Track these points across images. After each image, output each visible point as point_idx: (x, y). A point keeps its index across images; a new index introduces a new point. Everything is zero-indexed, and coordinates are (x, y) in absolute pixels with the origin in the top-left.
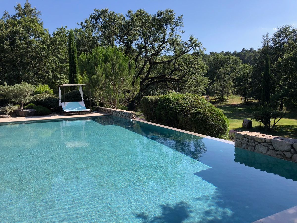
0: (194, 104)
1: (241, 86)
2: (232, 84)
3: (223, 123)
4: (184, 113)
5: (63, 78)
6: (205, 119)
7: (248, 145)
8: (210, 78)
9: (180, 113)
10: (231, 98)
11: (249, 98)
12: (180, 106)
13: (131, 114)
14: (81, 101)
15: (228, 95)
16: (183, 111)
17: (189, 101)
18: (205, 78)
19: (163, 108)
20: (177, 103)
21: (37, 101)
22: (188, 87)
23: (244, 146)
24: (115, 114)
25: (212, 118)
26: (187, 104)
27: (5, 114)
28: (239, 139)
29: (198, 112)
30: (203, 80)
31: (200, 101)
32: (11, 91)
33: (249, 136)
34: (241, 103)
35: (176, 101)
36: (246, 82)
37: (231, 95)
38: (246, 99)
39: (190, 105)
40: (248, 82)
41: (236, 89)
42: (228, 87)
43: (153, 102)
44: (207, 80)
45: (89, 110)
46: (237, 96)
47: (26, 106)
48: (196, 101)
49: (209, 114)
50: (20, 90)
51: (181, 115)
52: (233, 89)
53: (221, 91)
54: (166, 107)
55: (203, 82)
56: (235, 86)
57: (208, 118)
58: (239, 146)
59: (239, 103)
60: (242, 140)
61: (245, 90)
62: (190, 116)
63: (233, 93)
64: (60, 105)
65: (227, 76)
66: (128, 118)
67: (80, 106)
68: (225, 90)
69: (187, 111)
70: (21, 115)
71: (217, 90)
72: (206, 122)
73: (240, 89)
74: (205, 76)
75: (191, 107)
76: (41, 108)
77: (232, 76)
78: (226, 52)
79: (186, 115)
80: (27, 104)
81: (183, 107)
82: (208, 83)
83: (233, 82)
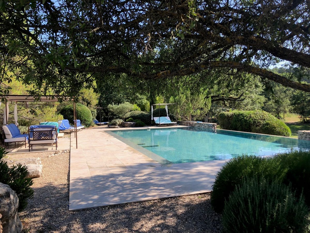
0: (263, 118)
1: (299, 104)
2: (289, 102)
3: (287, 131)
4: (256, 124)
5: (143, 99)
6: (272, 128)
7: (306, 137)
8: (266, 97)
9: (253, 124)
10: (288, 116)
11: (307, 116)
12: (253, 119)
13: (213, 125)
14: (166, 116)
15: (284, 113)
16: (255, 123)
17: (259, 115)
18: (261, 96)
19: (239, 121)
20: (250, 117)
21: (134, 116)
22: (244, 105)
23: (303, 138)
24: (198, 125)
25: (278, 127)
26: (258, 118)
27: (116, 125)
28: (301, 135)
29: (267, 123)
30: (258, 99)
31: (267, 115)
32: (118, 108)
33: (307, 132)
34: (300, 121)
35: (249, 116)
36: (304, 100)
37: (288, 113)
38: (304, 118)
39: (260, 118)
40: (307, 100)
41: (293, 107)
42: (284, 105)
43: (229, 116)
44: (263, 99)
45: (176, 123)
46: (294, 114)
47: (127, 120)
48: (264, 115)
49: (275, 125)
50: (123, 108)
51: (254, 126)
52: (290, 107)
53: (277, 109)
54: (241, 120)
55: (259, 100)
56: (292, 104)
57: (275, 128)
58: (301, 138)
59: (297, 121)
60: (302, 135)
61: (303, 108)
62: (261, 126)
63: (290, 111)
64: (152, 119)
65: (283, 94)
66: (211, 128)
67: (166, 120)
68: (282, 108)
69: (258, 123)
70: (126, 126)
71: (273, 108)
72: (273, 130)
73: (297, 107)
74: (260, 95)
75: (261, 120)
76: (139, 121)
77: (288, 95)
78: (280, 68)
79: (257, 126)
80: (128, 118)
81: (255, 119)
82: (263, 101)
83: (290, 100)
